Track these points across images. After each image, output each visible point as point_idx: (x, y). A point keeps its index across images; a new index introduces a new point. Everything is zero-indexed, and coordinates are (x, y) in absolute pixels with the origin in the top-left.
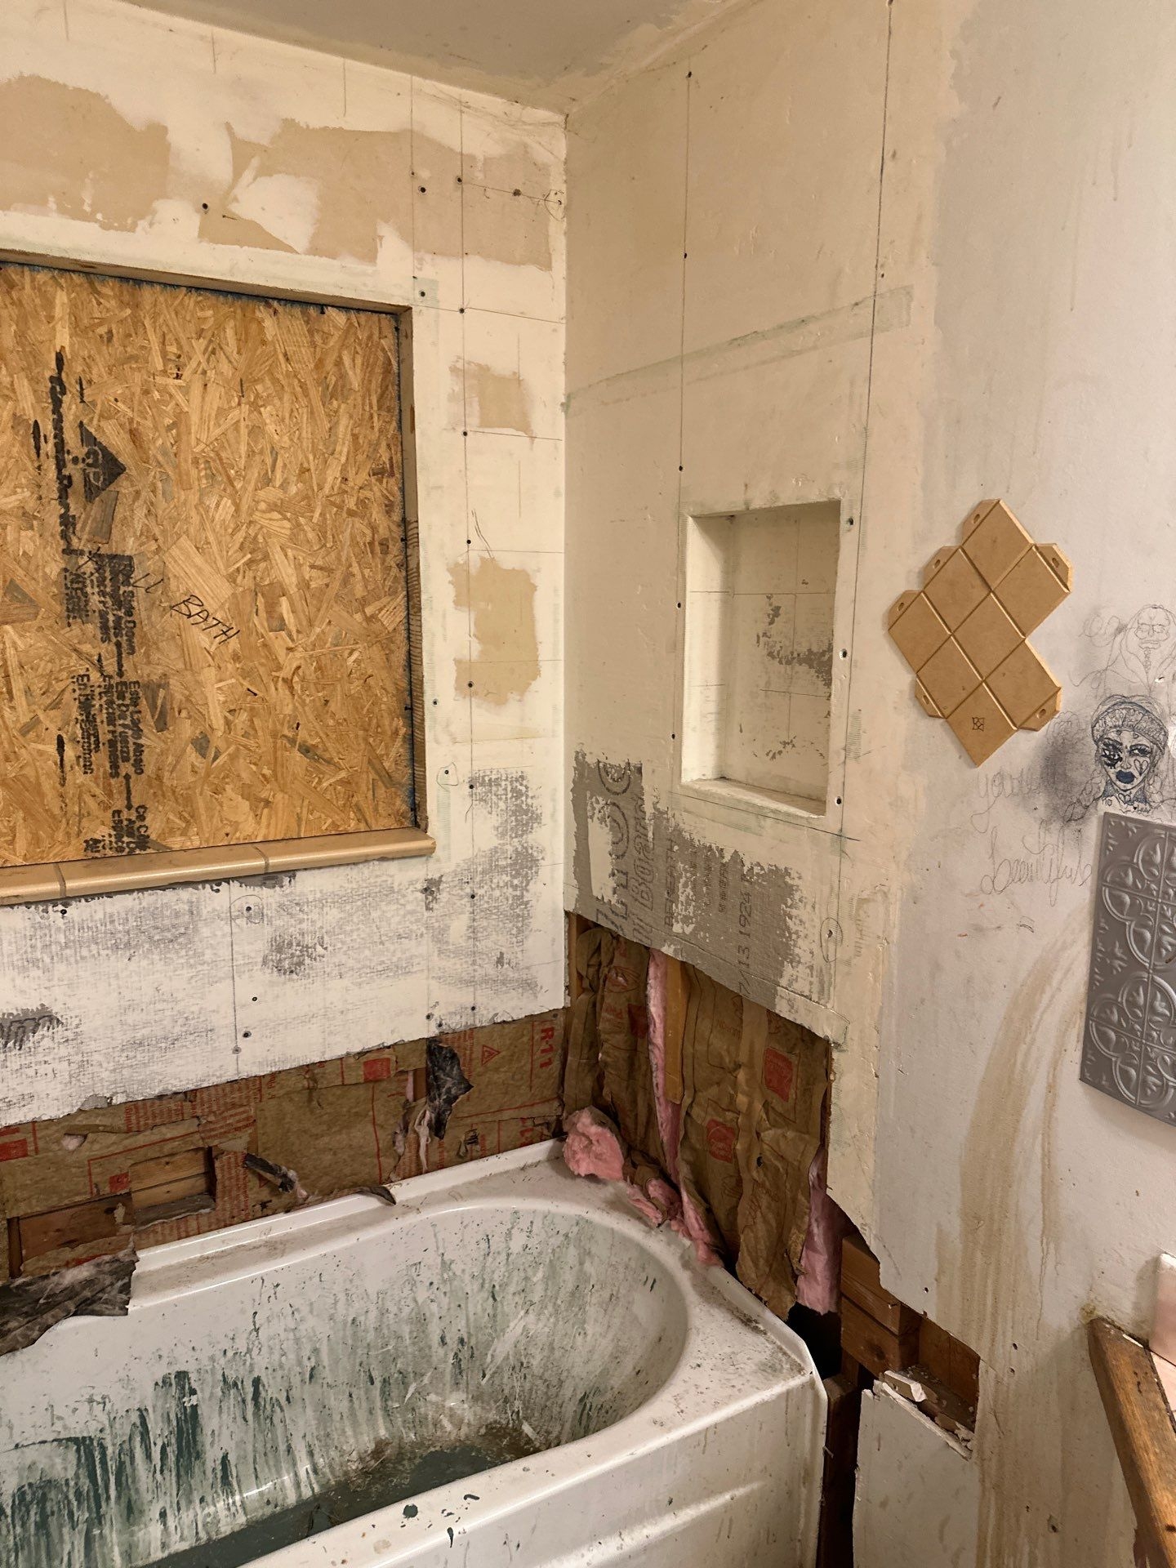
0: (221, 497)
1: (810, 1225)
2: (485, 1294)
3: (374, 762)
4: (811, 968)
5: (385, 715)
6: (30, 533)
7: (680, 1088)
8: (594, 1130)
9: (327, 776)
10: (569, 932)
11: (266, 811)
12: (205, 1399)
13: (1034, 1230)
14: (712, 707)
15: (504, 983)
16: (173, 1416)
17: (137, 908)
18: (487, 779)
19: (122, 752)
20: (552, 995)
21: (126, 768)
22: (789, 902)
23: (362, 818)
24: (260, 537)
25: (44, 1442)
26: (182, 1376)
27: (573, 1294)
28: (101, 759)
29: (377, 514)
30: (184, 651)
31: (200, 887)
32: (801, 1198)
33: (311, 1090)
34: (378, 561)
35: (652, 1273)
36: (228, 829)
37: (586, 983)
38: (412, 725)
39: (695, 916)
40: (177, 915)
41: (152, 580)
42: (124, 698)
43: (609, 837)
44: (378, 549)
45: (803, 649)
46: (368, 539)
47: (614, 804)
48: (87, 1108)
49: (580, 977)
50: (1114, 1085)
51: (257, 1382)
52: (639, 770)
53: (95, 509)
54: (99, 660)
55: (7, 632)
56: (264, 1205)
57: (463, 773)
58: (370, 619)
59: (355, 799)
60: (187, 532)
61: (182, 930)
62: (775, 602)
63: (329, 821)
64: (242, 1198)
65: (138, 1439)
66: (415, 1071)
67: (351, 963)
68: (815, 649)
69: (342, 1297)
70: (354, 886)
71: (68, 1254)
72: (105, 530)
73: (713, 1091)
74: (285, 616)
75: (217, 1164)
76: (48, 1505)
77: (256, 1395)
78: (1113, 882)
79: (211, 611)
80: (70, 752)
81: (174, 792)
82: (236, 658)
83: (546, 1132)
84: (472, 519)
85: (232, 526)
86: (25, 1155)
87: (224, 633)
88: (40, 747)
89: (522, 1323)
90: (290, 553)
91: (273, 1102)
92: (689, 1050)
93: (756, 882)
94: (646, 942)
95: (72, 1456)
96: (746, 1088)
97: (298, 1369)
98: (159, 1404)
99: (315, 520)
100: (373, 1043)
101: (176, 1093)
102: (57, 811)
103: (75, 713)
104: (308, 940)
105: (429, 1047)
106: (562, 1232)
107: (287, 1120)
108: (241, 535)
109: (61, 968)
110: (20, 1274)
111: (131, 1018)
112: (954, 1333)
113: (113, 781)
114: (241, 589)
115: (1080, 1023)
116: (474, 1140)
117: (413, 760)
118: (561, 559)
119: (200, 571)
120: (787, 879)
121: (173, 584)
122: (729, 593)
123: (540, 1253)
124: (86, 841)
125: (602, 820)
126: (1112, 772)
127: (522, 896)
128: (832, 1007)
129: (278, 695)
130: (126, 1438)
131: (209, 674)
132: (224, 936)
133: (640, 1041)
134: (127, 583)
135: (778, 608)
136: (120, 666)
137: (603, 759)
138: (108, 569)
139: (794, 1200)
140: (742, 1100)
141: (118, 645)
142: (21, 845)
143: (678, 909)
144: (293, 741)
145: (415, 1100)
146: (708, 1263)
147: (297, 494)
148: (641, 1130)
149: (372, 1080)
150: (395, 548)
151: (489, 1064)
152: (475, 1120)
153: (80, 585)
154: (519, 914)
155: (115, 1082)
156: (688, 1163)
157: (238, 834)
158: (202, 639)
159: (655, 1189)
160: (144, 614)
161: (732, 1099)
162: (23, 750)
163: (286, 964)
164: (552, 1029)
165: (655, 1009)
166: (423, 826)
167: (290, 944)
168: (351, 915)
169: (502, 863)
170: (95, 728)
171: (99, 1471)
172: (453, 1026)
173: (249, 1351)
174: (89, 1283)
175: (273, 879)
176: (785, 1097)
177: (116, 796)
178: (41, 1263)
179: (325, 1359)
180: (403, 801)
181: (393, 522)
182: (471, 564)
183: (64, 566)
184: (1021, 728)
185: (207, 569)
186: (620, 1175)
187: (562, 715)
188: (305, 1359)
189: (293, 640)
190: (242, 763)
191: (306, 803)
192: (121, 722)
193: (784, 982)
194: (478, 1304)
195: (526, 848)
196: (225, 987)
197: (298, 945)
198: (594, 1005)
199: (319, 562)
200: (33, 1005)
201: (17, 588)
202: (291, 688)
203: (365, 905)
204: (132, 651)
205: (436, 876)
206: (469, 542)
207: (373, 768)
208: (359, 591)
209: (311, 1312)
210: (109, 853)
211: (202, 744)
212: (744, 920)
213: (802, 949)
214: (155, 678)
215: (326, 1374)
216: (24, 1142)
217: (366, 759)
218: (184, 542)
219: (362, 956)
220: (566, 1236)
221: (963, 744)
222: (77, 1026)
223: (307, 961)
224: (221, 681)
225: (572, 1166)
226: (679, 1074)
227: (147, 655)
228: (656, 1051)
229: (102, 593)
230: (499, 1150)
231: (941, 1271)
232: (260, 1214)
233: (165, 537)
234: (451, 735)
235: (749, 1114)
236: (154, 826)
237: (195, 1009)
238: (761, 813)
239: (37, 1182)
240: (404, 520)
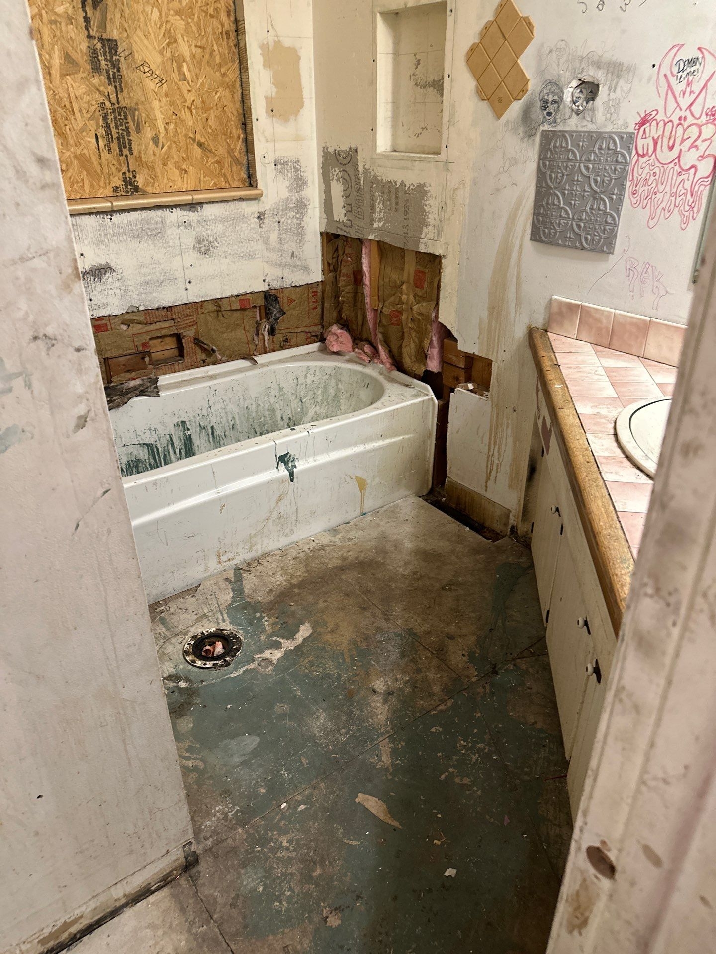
0: (153, 7)
1: (432, 336)
2: (298, 401)
3: (231, 152)
4: (434, 226)
5: (233, 127)
6: (71, 26)
7: (377, 302)
8: (339, 331)
9: (210, 159)
10: (322, 243)
11: (186, 175)
12: (193, 432)
13: (513, 304)
14: (389, 114)
15: (295, 267)
16: (182, 438)
17: (140, 218)
18: (282, 161)
19: (123, 143)
20: (316, 275)
21: (126, 151)
22: (426, 198)
23: (227, 182)
24: (172, 29)
25: (134, 444)
26: (183, 423)
27: (334, 397)
28: (115, 146)
29: (223, 16)
30: (143, 90)
31: (164, 210)
32: (428, 326)
33: (217, 311)
34: (226, 43)
35: (367, 381)
36: (171, 184)
37: (331, 268)
38: (246, 133)
39: (384, 217)
40: (156, 223)
41: (127, 53)
42: (121, 115)
43: (342, 188)
44: (225, 36)
45: (430, 80)
46: (220, 31)
47: (344, 171)
48: (129, 311)
49: (329, 264)
50: (541, 237)
51: (212, 428)
52: (356, 150)
53: (98, 13)
54: (109, 95)
55: (68, 80)
56: (204, 361)
57: (270, 158)
58: (224, 75)
59: (223, 171)
60: (139, 27)
61: (159, 231)
62: (418, 57)
63: (213, 182)
64: (195, 357)
65: (170, 446)
66: (260, 306)
67: (229, 251)
68: (436, 79)
69: (241, 397)
70: (228, 213)
71: (128, 375)
72: (103, 26)
73: (392, 299)
74: (186, 74)
75: (184, 341)
76: (140, 468)
77: (213, 433)
78: (544, 157)
79: (154, 70)
80: (101, 143)
81: (146, 165)
82: (166, 95)
83: (316, 340)
84: (269, 19)
85: (159, 23)
86: (108, 331)
87: (160, 82)
88: (89, 139)
89: (314, 410)
90: (186, 39)
91: (203, 315)
92: (381, 282)
93: (412, 193)
94: (361, 237)
95: (146, 450)
96: (406, 292)
97: (228, 425)
98: (176, 433)
99: (195, 20)
100: (241, 291)
101: (164, 308)
102: (99, 172)
103: (101, 122)
104: (211, 239)
105: (265, 295)
106: (329, 373)
107: (210, 324)
108: (163, 28)
109: (113, 245)
110: (112, 382)
111: (144, 270)
112: (484, 356)
113: (121, 158)
114: (166, 58)
115: (531, 218)
116: (286, 341)
117: (247, 151)
118: (311, 42)
119: (147, 48)
120: (425, 188)
121: (136, 55)
122: (396, 54)
123: (319, 383)
124: (113, 187)
125: (338, 180)
126: (545, 112)
127: (300, 224)
128: (443, 240)
129: (185, 115)
130: (165, 445)
131: (156, 104)
132: (176, 234)
133: (358, 287)
134: (116, 54)
135: (419, 60)
136: (118, 98)
137: (337, 148)
138: (107, 47)
139: (426, 329)
140: (404, 297)
141: (116, 87)
142: (87, 187)
143: (376, 216)
144: (194, 140)
145: (261, 320)
146: (390, 370)
147: (186, 6)
148: (360, 328)
149: (243, 309)
150: (232, 35)
151: (291, 306)
152: (287, 331)
153: (96, 55)
154: (300, 232)
155: (139, 300)
156: (381, 333)
157: (175, 187)
158: (151, 85)
159: (367, 348)
160: (125, 72)
161: (400, 298)
162: (82, 141)
163: (203, 250)
164: (317, 292)
165: (365, 268)
166: (254, 185)
167: (204, 240)
168: (228, 228)
169: (291, 205)
170: (111, 131)
171: (157, 457)
172: (274, 286)
173: (208, 415)
174: (141, 385)
175: (194, 207)
176: (422, 288)
177: (123, 165)
178: (119, 378)
179: (238, 422)
180: (244, 173)
181: (231, 21)
182: (270, 44)
183: (87, 45)
184: (515, 99)
185: (150, 47)
186: (351, 349)
187: (315, 128)
188: (230, 421)
189: (190, 86)
190: (173, 150)
191: (202, 172)
192: (121, 127)
193: (423, 236)
194: (295, 404)
195: (301, 199)
196: (179, 258)
197: (207, 241)
198: (336, 278)
199: (199, 44)
200: (104, 263)
201: (70, 56)
202: (191, 112)
203: (233, 223)
204: (122, 91)
205: (263, 211)
206: (268, 31)
207: (230, 155)
208: (218, 59)
209: (230, 402)
210: (123, 194)
211: (156, 140)
212: (406, 213)
213: (431, 219)
214: (133, 105)
215: (238, 427)
216: (106, 325)
217: (226, 150)
218: (138, 31)
219: (234, 248)
220: (330, 375)
221: (494, 111)
222: (122, 273)
223: (211, 249)
224: (161, 107)
225: (330, 348)
226: (377, 296)
227: (129, 93)
228: (367, 288)
229: (106, 60)
230: (297, 346)
231: (480, 333)
232: (203, 365)
233: (130, 29)
234: (265, 137)
235: (407, 303)
236: (140, 181)
237: (168, 268)
238: (413, 160)
239: (113, 343)
240: (236, 20)
